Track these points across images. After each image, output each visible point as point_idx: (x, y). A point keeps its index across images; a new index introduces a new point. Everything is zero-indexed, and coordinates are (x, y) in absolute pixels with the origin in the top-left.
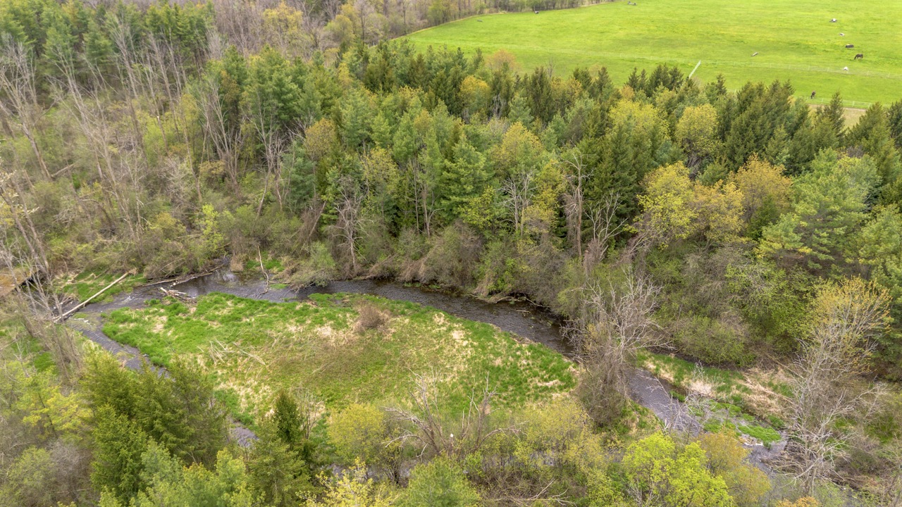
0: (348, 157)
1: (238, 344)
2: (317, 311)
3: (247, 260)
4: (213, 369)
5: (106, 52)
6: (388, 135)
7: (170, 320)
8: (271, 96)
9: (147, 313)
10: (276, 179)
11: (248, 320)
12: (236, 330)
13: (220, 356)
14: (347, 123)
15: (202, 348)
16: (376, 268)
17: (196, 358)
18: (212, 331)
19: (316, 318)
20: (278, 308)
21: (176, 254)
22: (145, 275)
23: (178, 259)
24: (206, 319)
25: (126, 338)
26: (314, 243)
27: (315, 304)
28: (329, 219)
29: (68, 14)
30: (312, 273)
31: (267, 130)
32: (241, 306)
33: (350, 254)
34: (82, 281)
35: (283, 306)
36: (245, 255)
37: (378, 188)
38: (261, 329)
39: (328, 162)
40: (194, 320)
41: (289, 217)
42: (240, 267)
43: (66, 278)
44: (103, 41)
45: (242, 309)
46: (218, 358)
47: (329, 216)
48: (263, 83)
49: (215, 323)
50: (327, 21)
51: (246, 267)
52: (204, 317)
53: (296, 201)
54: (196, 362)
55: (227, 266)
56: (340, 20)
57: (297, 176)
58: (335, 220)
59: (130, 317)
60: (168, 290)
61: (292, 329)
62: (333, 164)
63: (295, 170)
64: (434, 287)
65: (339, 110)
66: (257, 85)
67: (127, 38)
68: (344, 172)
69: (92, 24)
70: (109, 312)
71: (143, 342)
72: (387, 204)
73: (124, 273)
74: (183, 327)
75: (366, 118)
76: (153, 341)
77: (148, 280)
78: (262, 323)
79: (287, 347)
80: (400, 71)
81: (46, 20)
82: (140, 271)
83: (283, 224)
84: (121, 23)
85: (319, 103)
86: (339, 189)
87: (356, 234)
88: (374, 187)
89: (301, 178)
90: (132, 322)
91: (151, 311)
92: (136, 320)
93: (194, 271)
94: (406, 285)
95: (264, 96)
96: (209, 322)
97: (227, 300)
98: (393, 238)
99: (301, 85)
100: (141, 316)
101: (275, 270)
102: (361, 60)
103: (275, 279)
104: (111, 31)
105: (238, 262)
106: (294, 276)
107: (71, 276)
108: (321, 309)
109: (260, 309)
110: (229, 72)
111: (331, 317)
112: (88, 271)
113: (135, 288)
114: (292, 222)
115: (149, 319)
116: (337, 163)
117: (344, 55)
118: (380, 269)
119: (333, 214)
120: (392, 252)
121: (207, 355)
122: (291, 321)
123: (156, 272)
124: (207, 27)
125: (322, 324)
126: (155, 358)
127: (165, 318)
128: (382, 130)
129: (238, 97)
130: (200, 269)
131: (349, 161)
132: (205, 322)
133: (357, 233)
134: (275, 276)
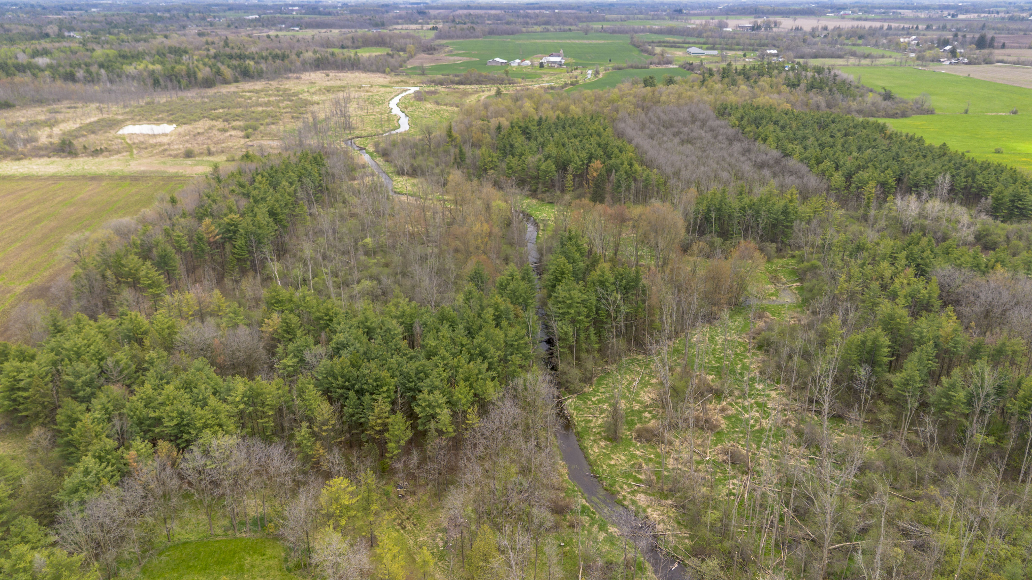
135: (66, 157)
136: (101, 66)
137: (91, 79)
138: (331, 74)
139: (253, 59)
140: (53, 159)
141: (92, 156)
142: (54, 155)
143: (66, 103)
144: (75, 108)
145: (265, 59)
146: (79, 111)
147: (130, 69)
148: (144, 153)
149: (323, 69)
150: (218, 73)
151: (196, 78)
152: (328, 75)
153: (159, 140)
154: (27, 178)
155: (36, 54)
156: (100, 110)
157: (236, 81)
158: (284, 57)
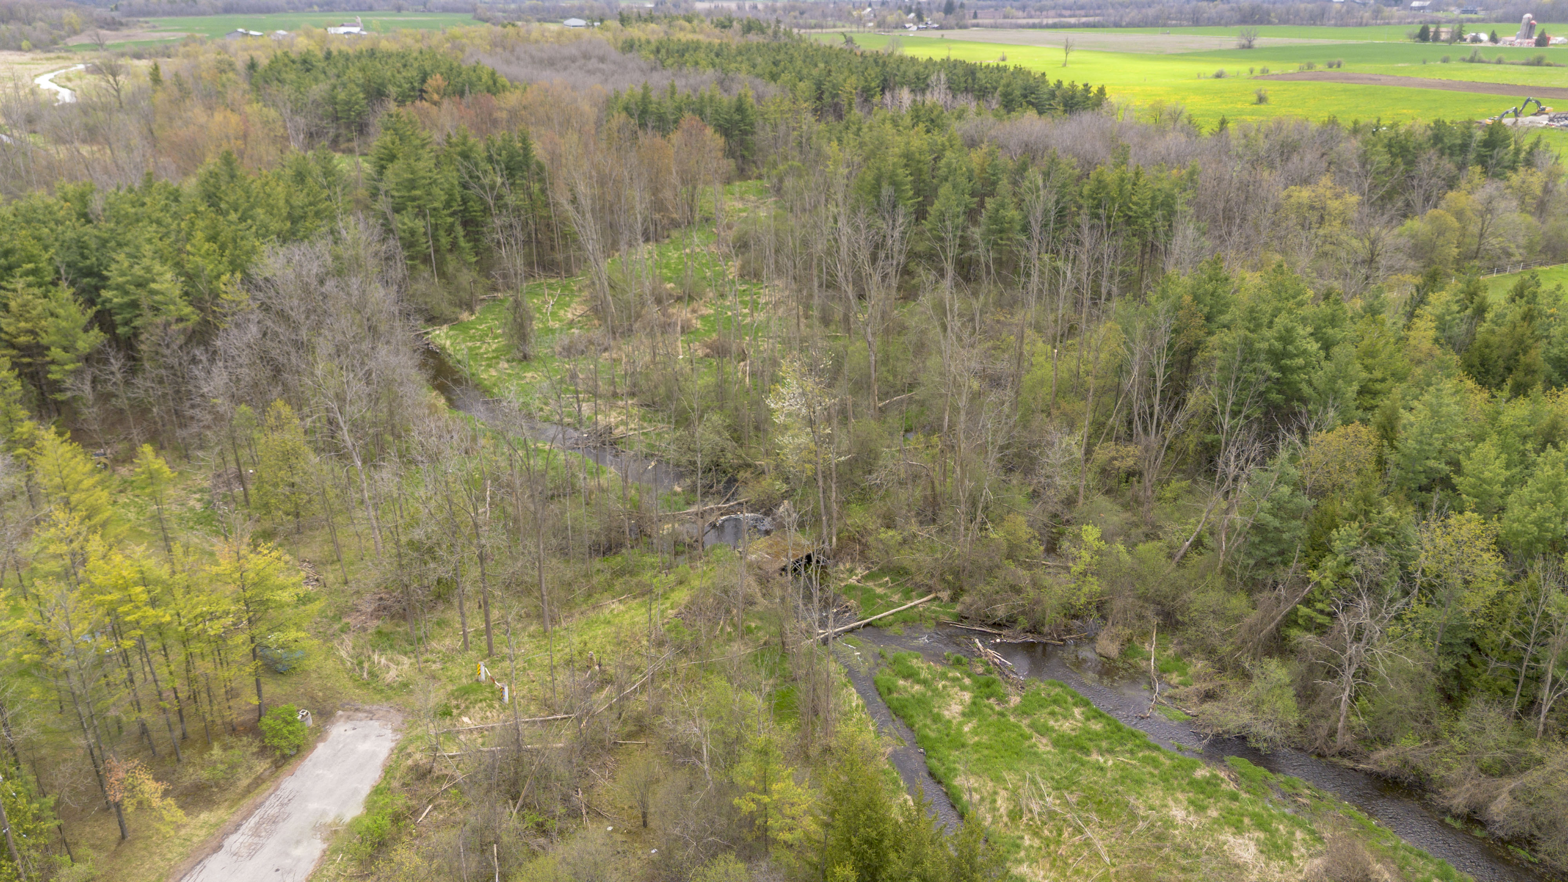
0: (1390, 511)
1: (1073, 799)
2: (1234, 798)
3: (1129, 640)
4: (1017, 828)
5: (1010, 229)
6: (1498, 488)
7: (974, 703)
8: (1263, 356)
9: (943, 676)
10: (1227, 512)
11: (1101, 760)
12: (1076, 771)
13: (1036, 808)
14: (1409, 442)
15: (1010, 777)
16: (1388, 758)
17: (996, 793)
18: (1035, 754)
19: (1230, 812)
20: (1162, 759)
21: (1017, 590)
22: (958, 608)
23: (1017, 600)
24: (1031, 726)
25: (904, 707)
26: (1266, 659)
27: (1236, 781)
28: (1310, 619)
29: (975, 166)
30: (1246, 717)
31: (1234, 414)
32: (1096, 726)
33: (1337, 704)
34: (870, 584)
35: (1172, 759)
36: (1128, 631)
37: (1441, 593)
38: (1120, 788)
39: (1344, 509)
40: (1012, 719)
41: (1230, 588)
42: (1113, 649)
43: (851, 571)
44: (1012, 213)
45: (1097, 734)
46: (1031, 811)
47: (1314, 614)
48: (1251, 331)
49: (1044, 741)
50: (1405, 216)
51: (1122, 653)
52: (1027, 721)
53: (1252, 562)
54: (995, 801)
55: (1092, 640)
56: (1435, 219)
57: (1269, 518)
58: (1321, 626)
59: (918, 674)
60: (985, 646)
61: (1178, 813)
62: (1353, 517)
63: (1269, 505)
64: (1523, 854)
65: (1394, 411)
66: (1242, 332)
67: (1046, 212)
68: (1374, 539)
69: (1004, 185)
70: (892, 651)
71: (925, 726)
72: (1452, 630)
73: (930, 592)
74: (989, 725)
75: (1451, 439)
76: (939, 731)
77: (962, 618)
78: (1125, 777)
79: (1159, 848)
80: (1556, 351)
81: (943, 171)
82: (954, 599)
83: (1214, 597)
84: (1045, 186)
85: (1356, 387)
86: (1352, 570)
87: (1364, 673)
88: (1432, 588)
89: (1277, 523)
90: (918, 682)
91: (950, 675)
92: (924, 682)
93: (1034, 629)
94: (1448, 820)
95: (1249, 353)
96: (1035, 735)
97: (1076, 705)
98: (1445, 708)
99: (1327, 346)
100: (934, 679)
101: (1175, 678)
102: (1469, 312)
103: (1170, 697)
104: (1027, 198)
105: (1112, 640)
106: (1207, 706)
107: (859, 571)
108: (1244, 795)
109: (1129, 746)
110: (1197, 299)
111: (1261, 824)
112: (883, 571)
113: (939, 624)
114: (1234, 601)
115: (944, 687)
116: (1361, 517)
117: (1432, 297)
118: (1396, 764)
119: (1322, 612)
120: (1436, 738)
121: (1014, 795)
122: (1179, 795)
123: (977, 609)
124: (1178, 208)
125: (1239, 830)
126: (934, 763)
127: (967, 696)
128: (1487, 474)
129: (1199, 343)
130: (1046, 629)
131: (1391, 519)
132: (1028, 731)
133: (1366, 672)
134: (1170, 691)
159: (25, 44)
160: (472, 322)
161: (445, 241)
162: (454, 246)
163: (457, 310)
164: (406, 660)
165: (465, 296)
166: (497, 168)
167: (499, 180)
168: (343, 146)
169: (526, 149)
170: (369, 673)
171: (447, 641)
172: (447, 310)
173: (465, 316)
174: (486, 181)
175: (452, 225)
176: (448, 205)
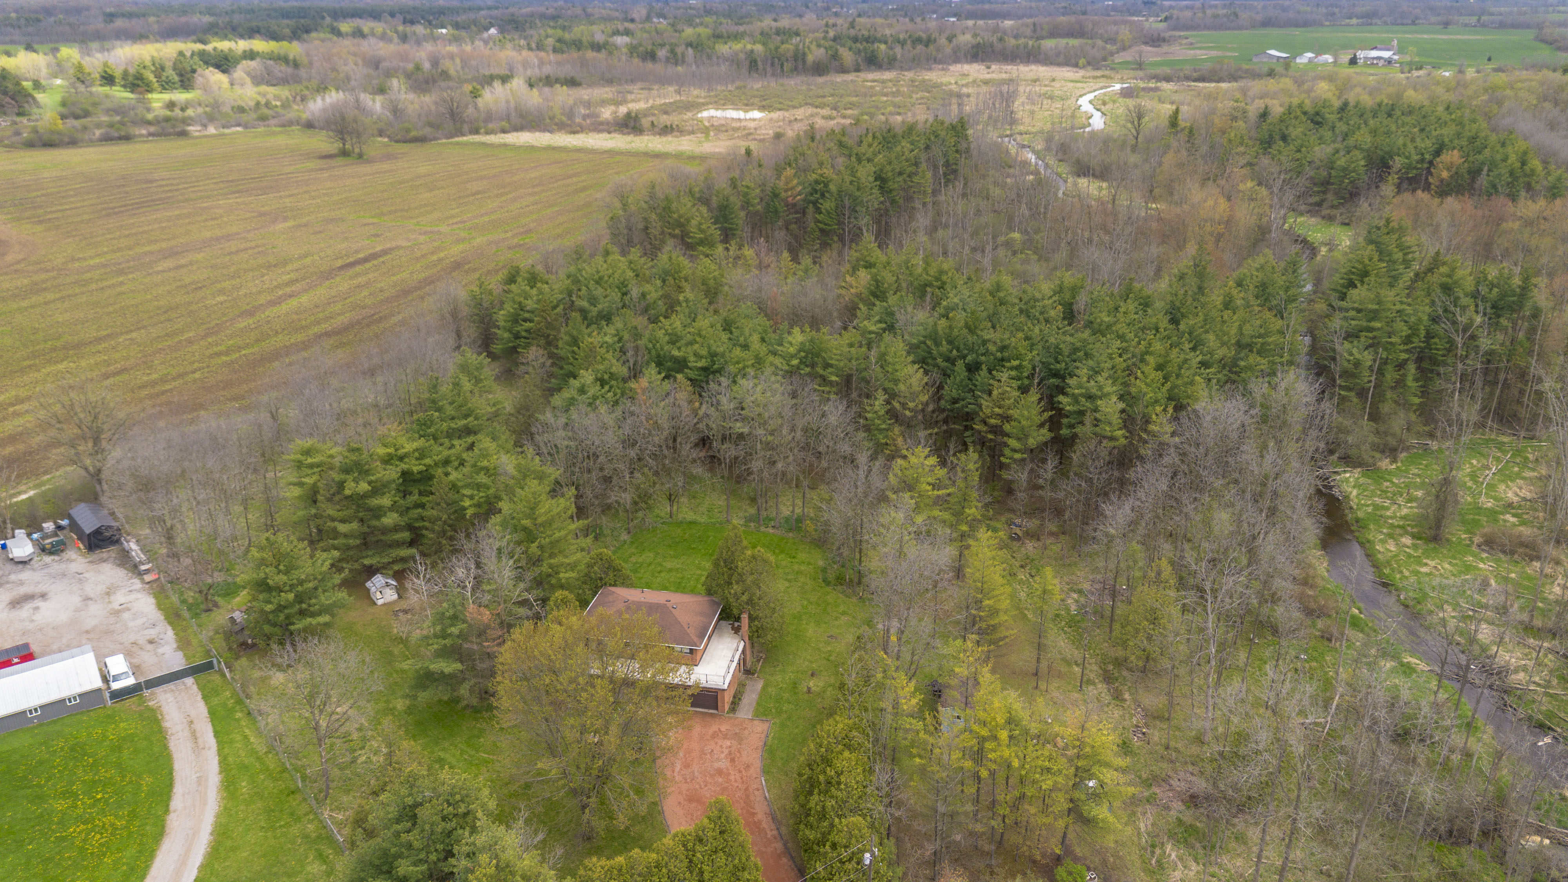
135: (629, 134)
136: (689, 45)
137: (675, 59)
138: (993, 67)
139: (886, 43)
140: (613, 135)
141: (660, 134)
142: (615, 131)
143: (639, 85)
144: (650, 89)
145: (903, 43)
146: (655, 92)
147: (724, 49)
148: (722, 136)
149: (983, 61)
150: (835, 56)
151: (804, 61)
152: (989, 67)
153: (743, 124)
154: (579, 150)
155: (617, 33)
156: (679, 92)
157: (857, 70)
158: (928, 42)
159: (1082, 61)
160: (1390, 473)
161: (1390, 375)
162: (1400, 383)
163: (1378, 455)
164: (1194, 867)
165: (1392, 442)
166: (1481, 308)
167: (1478, 319)
168: (1325, 212)
169: (1525, 289)
170: (1158, 861)
171: (1239, 862)
172: (1366, 453)
173: (1385, 464)
174: (1462, 320)
175: (1406, 361)
176: (1408, 340)
